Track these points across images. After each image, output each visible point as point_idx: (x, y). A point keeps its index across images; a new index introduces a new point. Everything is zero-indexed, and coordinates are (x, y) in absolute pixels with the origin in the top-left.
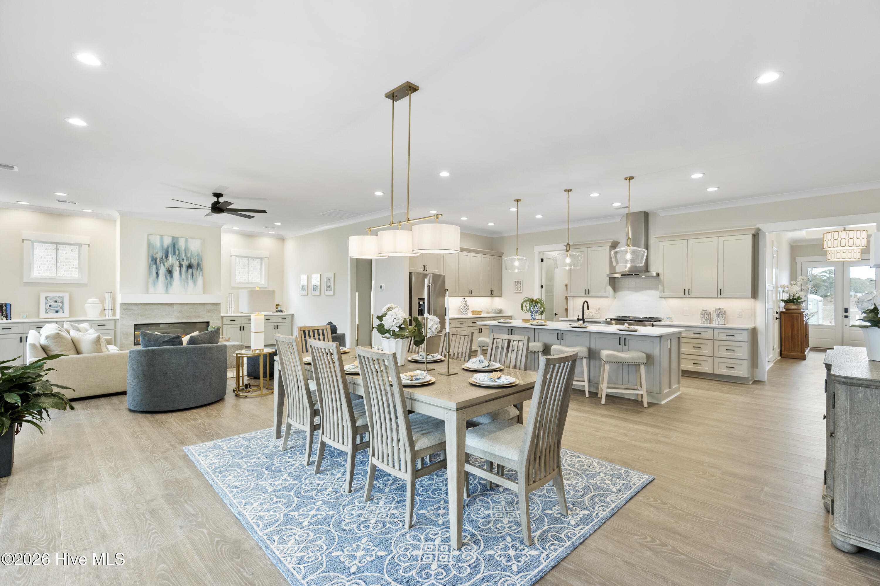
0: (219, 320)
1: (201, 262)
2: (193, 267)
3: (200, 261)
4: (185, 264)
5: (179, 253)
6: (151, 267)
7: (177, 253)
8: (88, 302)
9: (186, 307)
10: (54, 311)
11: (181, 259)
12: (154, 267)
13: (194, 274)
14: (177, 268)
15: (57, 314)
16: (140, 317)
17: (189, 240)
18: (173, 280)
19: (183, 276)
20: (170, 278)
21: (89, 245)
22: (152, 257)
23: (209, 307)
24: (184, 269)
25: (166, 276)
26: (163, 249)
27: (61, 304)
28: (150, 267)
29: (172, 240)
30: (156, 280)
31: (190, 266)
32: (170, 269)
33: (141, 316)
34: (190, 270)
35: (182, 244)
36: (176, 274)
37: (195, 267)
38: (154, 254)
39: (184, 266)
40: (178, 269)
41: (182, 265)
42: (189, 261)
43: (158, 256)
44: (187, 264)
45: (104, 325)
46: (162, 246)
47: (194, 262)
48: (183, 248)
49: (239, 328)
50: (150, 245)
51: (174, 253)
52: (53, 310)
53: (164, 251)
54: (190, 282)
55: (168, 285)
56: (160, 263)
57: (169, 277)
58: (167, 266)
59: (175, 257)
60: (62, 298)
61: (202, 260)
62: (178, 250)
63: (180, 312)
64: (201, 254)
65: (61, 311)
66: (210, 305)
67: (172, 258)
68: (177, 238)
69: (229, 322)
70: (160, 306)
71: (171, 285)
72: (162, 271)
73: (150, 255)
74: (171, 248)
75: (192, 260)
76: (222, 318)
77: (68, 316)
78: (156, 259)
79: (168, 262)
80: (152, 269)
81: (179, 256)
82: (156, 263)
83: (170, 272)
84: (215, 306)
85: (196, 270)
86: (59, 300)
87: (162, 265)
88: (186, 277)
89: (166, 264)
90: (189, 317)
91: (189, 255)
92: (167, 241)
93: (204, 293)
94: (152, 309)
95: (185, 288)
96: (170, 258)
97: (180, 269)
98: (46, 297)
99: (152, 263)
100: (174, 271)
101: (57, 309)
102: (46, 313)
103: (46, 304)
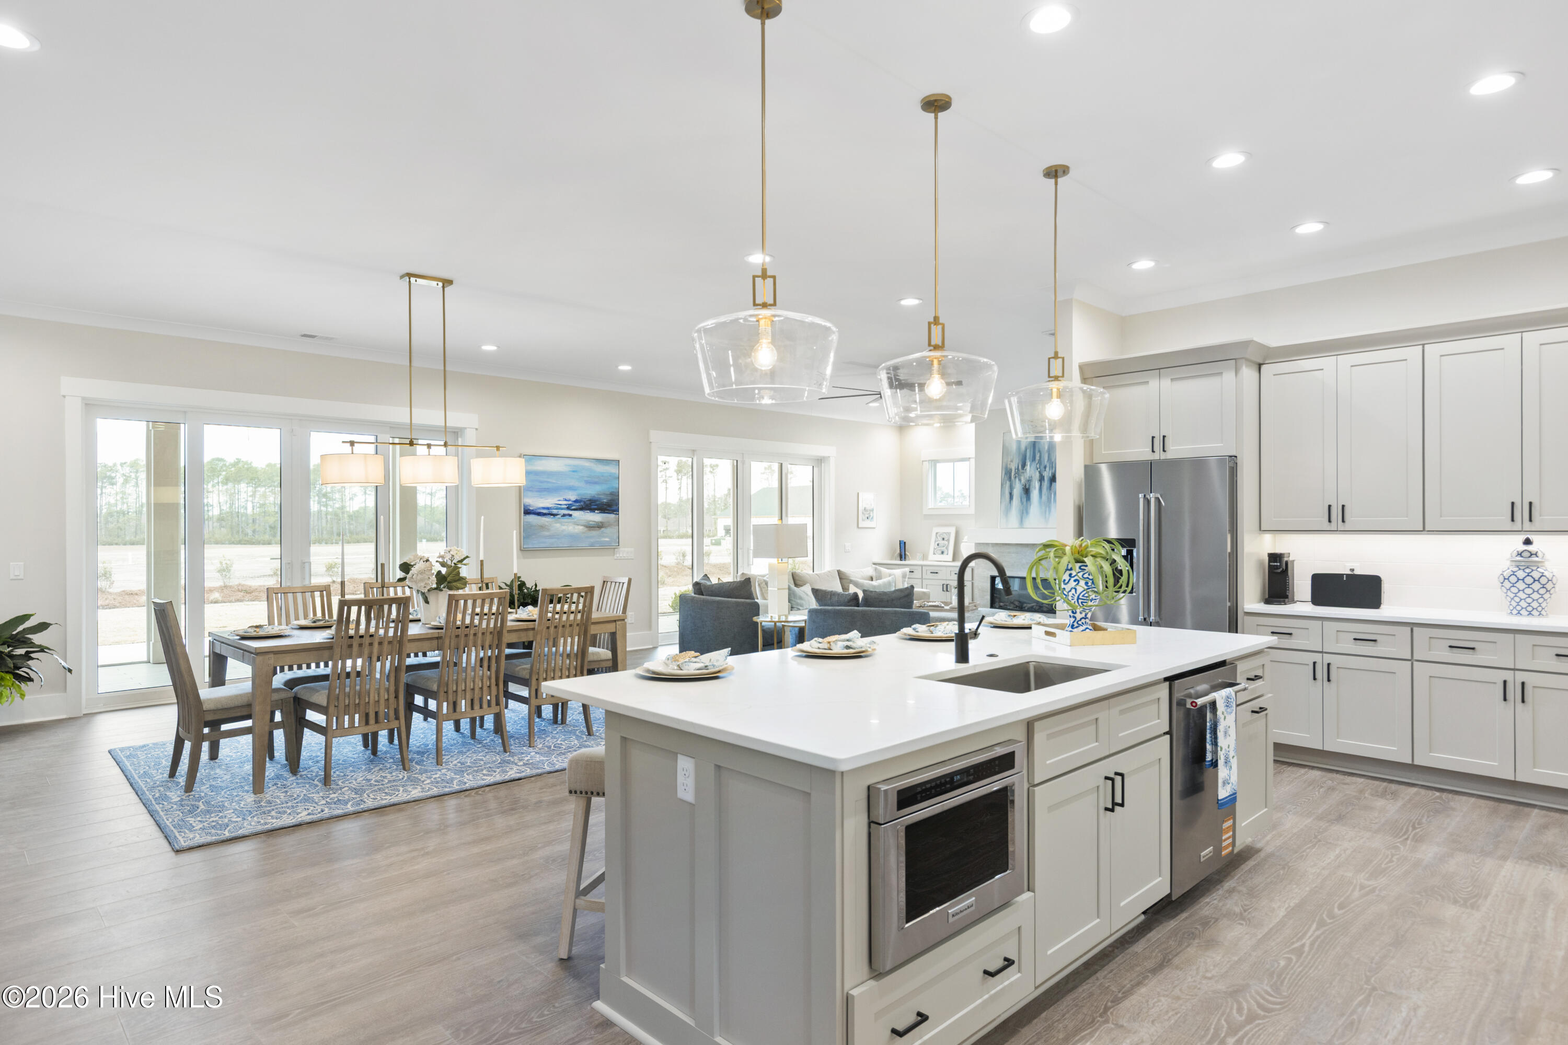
4: (1047, 474)
5: (1040, 457)
6: (1004, 486)
7: (1037, 458)
10: (940, 552)
11: (1042, 467)
12: (1008, 483)
14: (1037, 482)
17: (1054, 431)
18: (1031, 504)
19: (1044, 497)
20: (1027, 500)
22: (1006, 468)
24: (1045, 485)
25: (1021, 499)
26: (1019, 454)
27: (946, 542)
28: (1002, 485)
29: (1033, 437)
30: (1009, 506)
31: (1054, 479)
32: (1027, 486)
34: (1054, 485)
35: (1044, 440)
36: (1035, 493)
38: (1009, 462)
39: (1046, 479)
40: (1037, 485)
41: (1044, 477)
42: (1054, 469)
43: (1013, 466)
44: (1050, 475)
46: (1019, 449)
48: (1046, 448)
50: (1005, 451)
51: (1034, 459)
52: (940, 550)
53: (1021, 456)
54: (1053, 506)
55: (1023, 513)
56: (1015, 477)
57: (1025, 499)
58: (1023, 481)
59: (1034, 465)
60: (949, 534)
62: (1039, 451)
65: (946, 553)
67: (1031, 466)
71: (1027, 513)
72: (1018, 490)
73: (1004, 464)
74: (1030, 451)
77: (951, 560)
78: (1011, 470)
79: (1025, 474)
80: (1005, 488)
81: (1040, 462)
82: (1010, 478)
83: (1027, 491)
86: (946, 538)
87: (1017, 480)
88: (1048, 498)
89: (1022, 478)
92: (1026, 440)
94: (1009, 553)
95: (1046, 517)
96: (1028, 467)
97: (1041, 485)
98: (937, 533)
99: (1006, 478)
100: (1032, 489)
101: (944, 549)
102: (934, 554)
103: (935, 542)
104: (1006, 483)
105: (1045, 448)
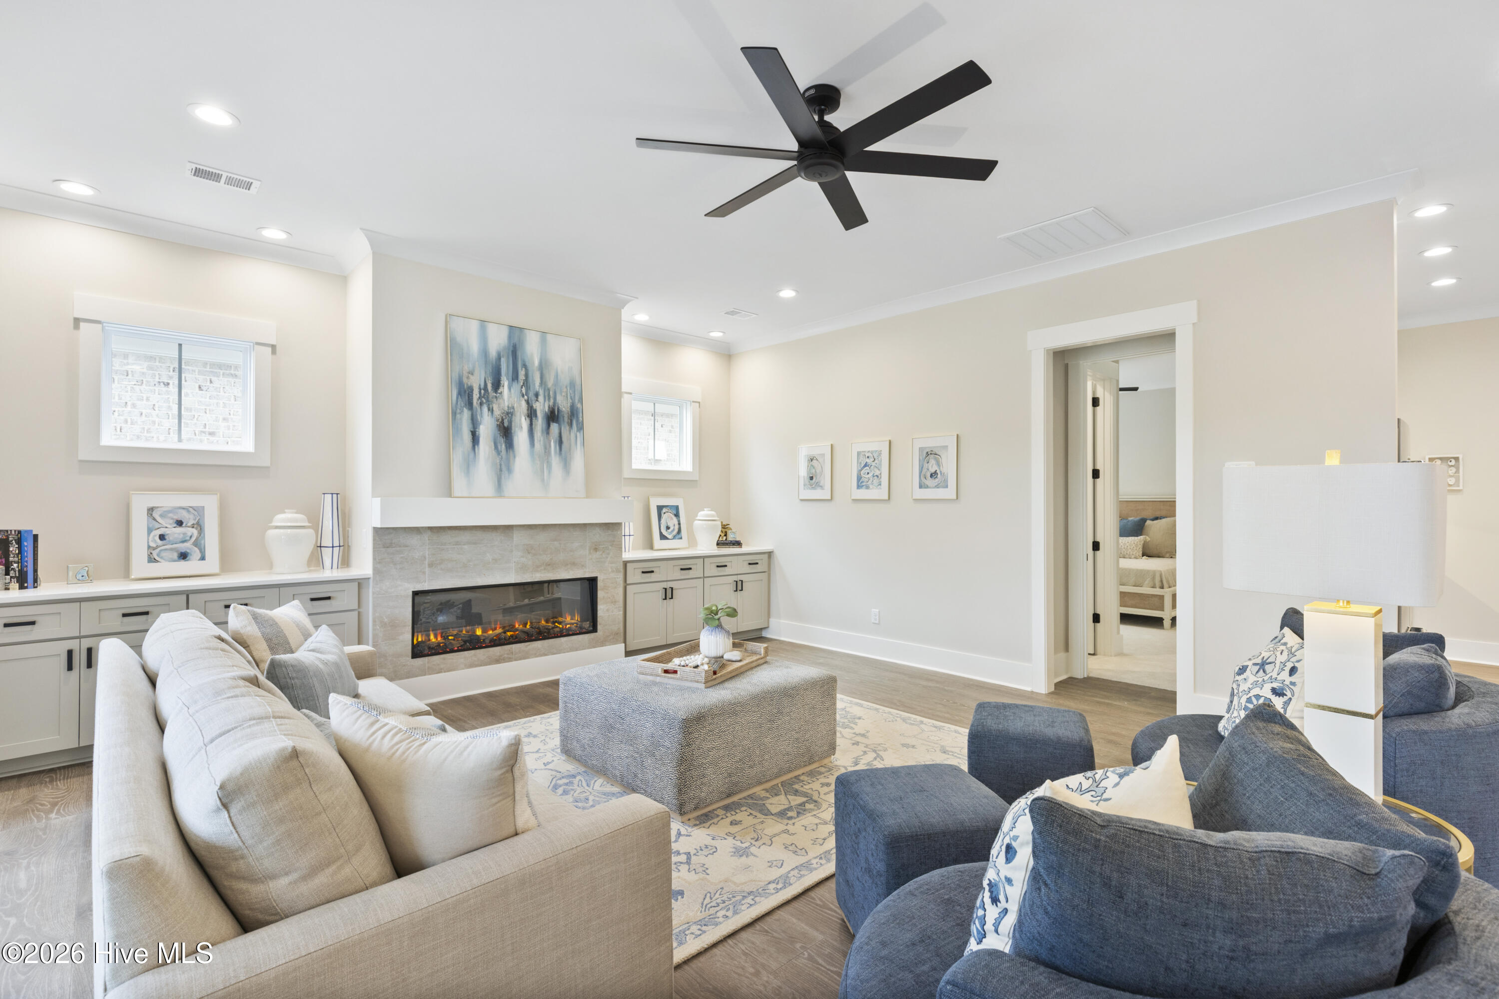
0: (618, 571)
1: (579, 406)
2: (561, 419)
3: (576, 401)
4: (541, 407)
5: (527, 375)
6: (458, 416)
7: (522, 376)
8: (274, 524)
9: (542, 538)
10: (175, 555)
11: (531, 394)
12: (466, 414)
13: (564, 439)
14: (523, 419)
15: (183, 563)
16: (427, 570)
17: (549, 337)
18: (515, 457)
19: (538, 446)
20: (507, 448)
21: (273, 347)
22: (460, 384)
23: (597, 536)
24: (540, 423)
25: (496, 447)
26: (486, 363)
27: (195, 532)
28: (454, 414)
29: (510, 337)
30: (472, 455)
31: (553, 416)
32: (506, 424)
33: (431, 565)
34: (554, 427)
35: (532, 349)
36: (521, 437)
37: (566, 419)
38: (465, 374)
39: (540, 415)
40: (525, 423)
41: (535, 411)
42: (552, 401)
43: (476, 381)
44: (546, 409)
45: (329, 598)
46: (485, 352)
47: (564, 405)
48: (536, 363)
49: (661, 594)
50: (454, 349)
52: (171, 549)
53: (490, 369)
54: (555, 460)
55: (501, 470)
56: (481, 404)
57: (503, 446)
58: (497, 412)
59: (516, 387)
60: (199, 511)
61: (581, 400)
62: (525, 366)
63: (528, 550)
64: (578, 382)
65: (196, 553)
66: (598, 530)
67: (510, 389)
68: (521, 329)
69: (639, 577)
70: (479, 534)
71: (510, 470)
72: (487, 428)
73: (456, 376)
74: (508, 358)
75: (560, 399)
76: (625, 564)
77: (216, 569)
78: (471, 389)
79: (500, 401)
80: (461, 419)
81: (526, 383)
82: (470, 405)
83: (505, 431)
84: (610, 532)
85: (568, 428)
86: (189, 519)
87: (485, 409)
88: (545, 448)
89: (495, 407)
90: (550, 565)
91: (550, 384)
92: (498, 340)
93: (587, 497)
94: (457, 543)
95: (543, 480)
96: (505, 389)
97: (531, 424)
98: (151, 510)
99: (461, 403)
100: (515, 429)
101: (183, 547)
102: (152, 560)
103: (150, 531)
104: (462, 411)
105: (534, 363)
